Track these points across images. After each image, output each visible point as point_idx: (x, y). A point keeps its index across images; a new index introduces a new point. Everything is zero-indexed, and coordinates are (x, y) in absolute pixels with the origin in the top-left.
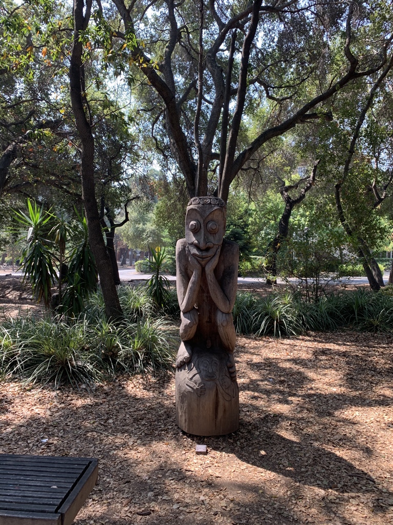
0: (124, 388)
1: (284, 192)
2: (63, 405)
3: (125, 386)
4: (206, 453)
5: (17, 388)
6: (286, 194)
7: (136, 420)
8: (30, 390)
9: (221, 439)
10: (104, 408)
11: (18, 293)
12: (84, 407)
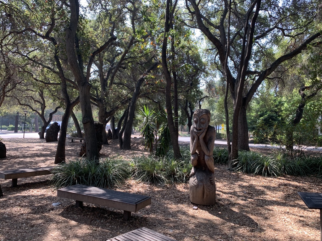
0: (175, 187)
1: (301, 91)
2: (150, 189)
3: (176, 187)
4: (197, 209)
5: (135, 182)
6: (302, 92)
7: (176, 197)
8: (139, 183)
9: (205, 206)
10: (164, 193)
11: (144, 147)
12: (157, 191)
